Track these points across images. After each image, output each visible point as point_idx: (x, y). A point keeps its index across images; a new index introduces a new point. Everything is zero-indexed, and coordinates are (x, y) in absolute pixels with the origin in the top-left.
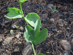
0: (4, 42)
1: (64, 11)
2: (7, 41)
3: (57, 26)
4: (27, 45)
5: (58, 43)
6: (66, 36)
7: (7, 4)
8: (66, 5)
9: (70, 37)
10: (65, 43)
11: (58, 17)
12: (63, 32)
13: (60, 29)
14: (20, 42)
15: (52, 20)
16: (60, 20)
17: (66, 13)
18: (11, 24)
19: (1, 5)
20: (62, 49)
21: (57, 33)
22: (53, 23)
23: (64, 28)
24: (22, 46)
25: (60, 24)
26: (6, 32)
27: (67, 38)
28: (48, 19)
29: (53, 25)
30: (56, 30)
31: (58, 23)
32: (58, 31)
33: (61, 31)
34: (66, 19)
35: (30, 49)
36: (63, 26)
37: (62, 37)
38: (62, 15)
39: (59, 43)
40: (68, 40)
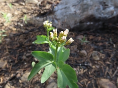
0: (22, 78)
1: (99, 42)
2: (26, 77)
5: (95, 83)
6: (106, 73)
7: (31, 37)
8: (99, 36)
10: (106, 83)
11: (91, 49)
15: (84, 52)
16: (94, 52)
17: (101, 44)
22: (86, 56)
25: (95, 56)
27: (108, 77)
28: (78, 51)
29: (85, 58)
30: (91, 65)
31: (91, 56)
32: (94, 67)
33: (98, 67)
34: (102, 51)
36: (98, 59)
37: (101, 74)
38: (96, 47)
39: (97, 83)
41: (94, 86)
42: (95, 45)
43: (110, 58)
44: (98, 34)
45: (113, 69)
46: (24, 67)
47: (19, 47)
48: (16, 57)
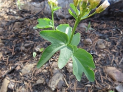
1: (104, 30)
2: (27, 69)
3: (96, 48)
4: (56, 73)
5: (102, 71)
6: (112, 61)
7: (28, 25)
8: (104, 23)
9: (120, 63)
10: (113, 70)
11: (96, 38)
12: (107, 56)
13: (101, 52)
15: (88, 40)
16: (99, 40)
17: (106, 31)
18: (33, 47)
20: (110, 80)
21: (98, 57)
22: (91, 45)
23: (108, 51)
24: (48, 76)
25: (101, 44)
26: (26, 58)
27: (115, 65)
28: (83, 40)
29: (90, 47)
30: (96, 53)
31: (97, 45)
32: (100, 55)
33: (104, 55)
34: (107, 39)
35: (60, 79)
37: (107, 63)
38: (101, 35)
39: (104, 71)
40: (118, 67)
41: (101, 74)
42: (100, 33)
43: (115, 46)
44: (102, 22)
45: (119, 57)
46: (23, 59)
47: (14, 38)
48: (12, 49)
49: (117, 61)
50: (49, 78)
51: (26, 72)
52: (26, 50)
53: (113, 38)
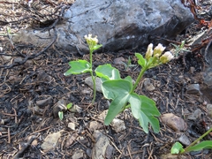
0: (44, 146)
3: (144, 92)
4: (99, 138)
6: (167, 105)
7: (34, 69)
9: (176, 107)
10: (172, 117)
12: (160, 99)
14: (82, 138)
16: (145, 79)
18: (52, 105)
19: (21, 74)
20: (170, 131)
23: (159, 92)
24: (89, 144)
25: (149, 85)
27: (171, 110)
31: (144, 86)
33: (156, 99)
35: (106, 145)
36: (154, 88)
37: (162, 109)
39: (161, 121)
40: (175, 113)
43: (166, 85)
45: (174, 98)
49: (172, 104)
50: (91, 148)
51: (49, 147)
52: (41, 110)
53: (161, 74)
